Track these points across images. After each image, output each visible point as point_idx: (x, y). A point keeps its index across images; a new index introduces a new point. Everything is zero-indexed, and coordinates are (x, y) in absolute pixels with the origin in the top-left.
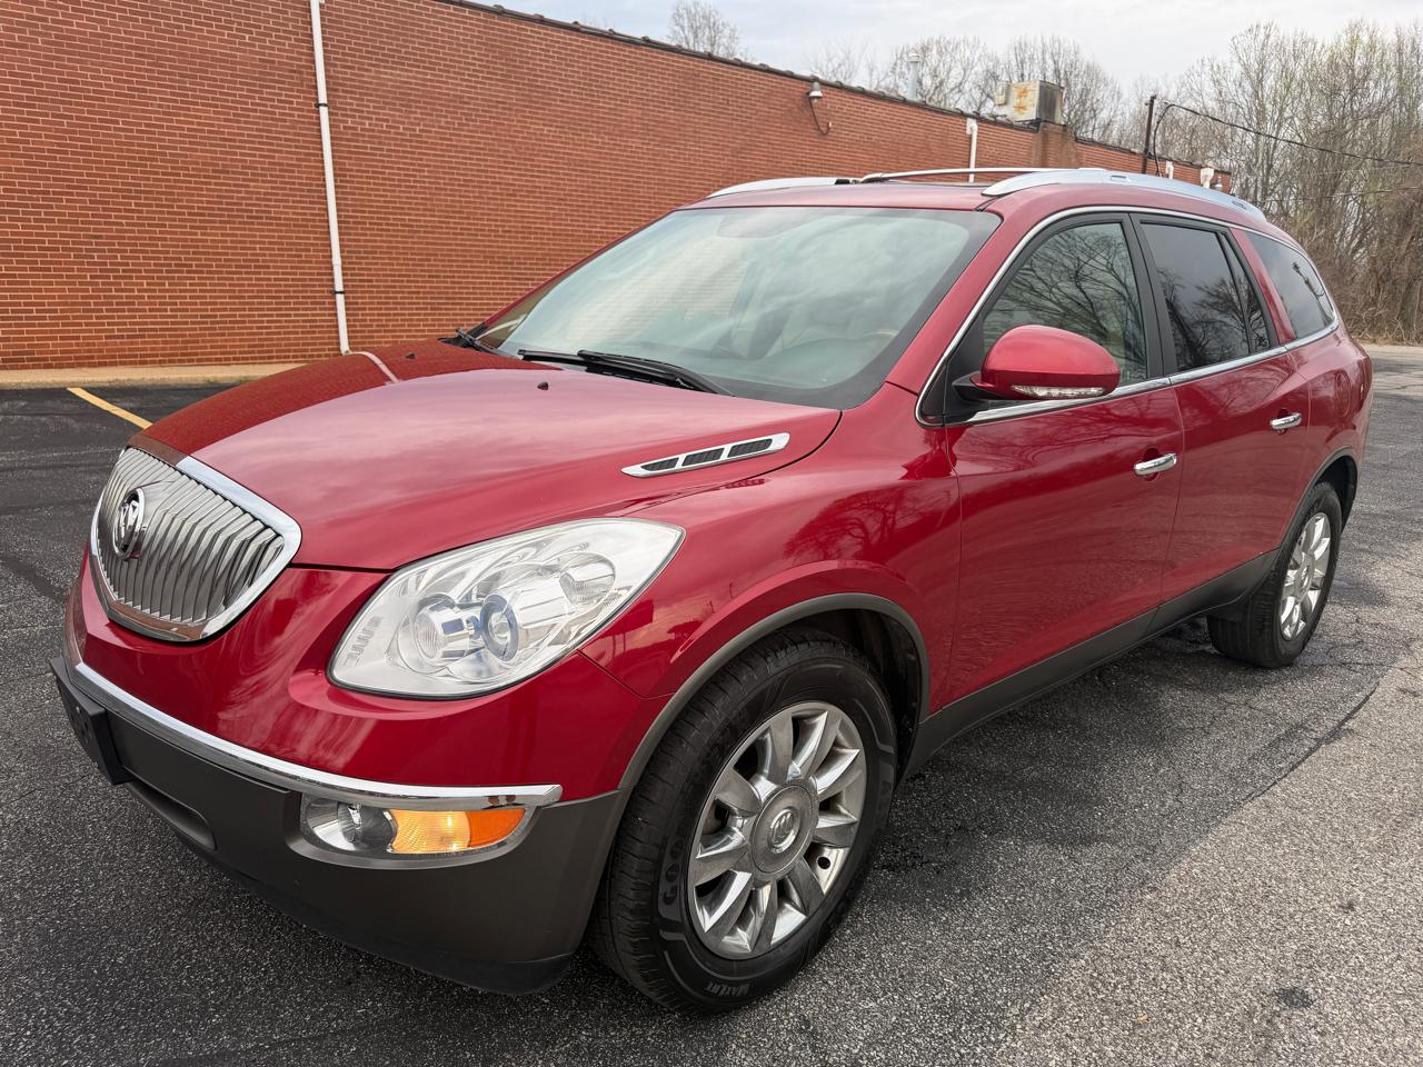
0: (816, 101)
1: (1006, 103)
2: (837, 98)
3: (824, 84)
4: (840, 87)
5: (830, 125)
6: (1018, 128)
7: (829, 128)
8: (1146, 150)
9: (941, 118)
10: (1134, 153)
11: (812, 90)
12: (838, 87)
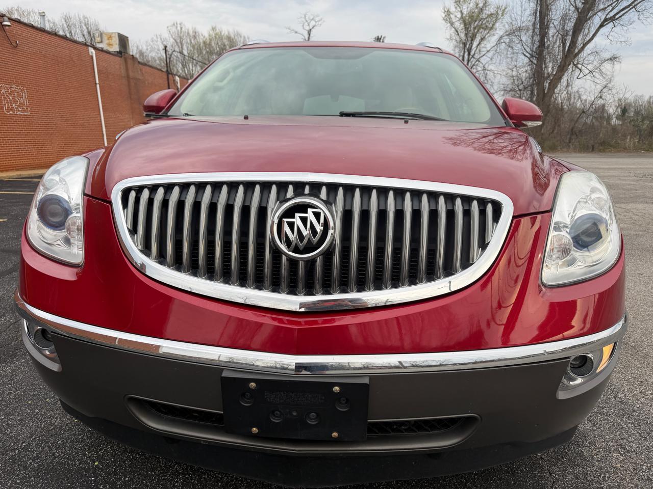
0: (7, 27)
1: (101, 42)
2: (17, 28)
3: (10, 19)
4: (18, 22)
5: (18, 42)
6: (113, 54)
7: (17, 44)
8: (167, 70)
9: (76, 45)
10: (163, 71)
11: (4, 21)
12: (17, 22)
